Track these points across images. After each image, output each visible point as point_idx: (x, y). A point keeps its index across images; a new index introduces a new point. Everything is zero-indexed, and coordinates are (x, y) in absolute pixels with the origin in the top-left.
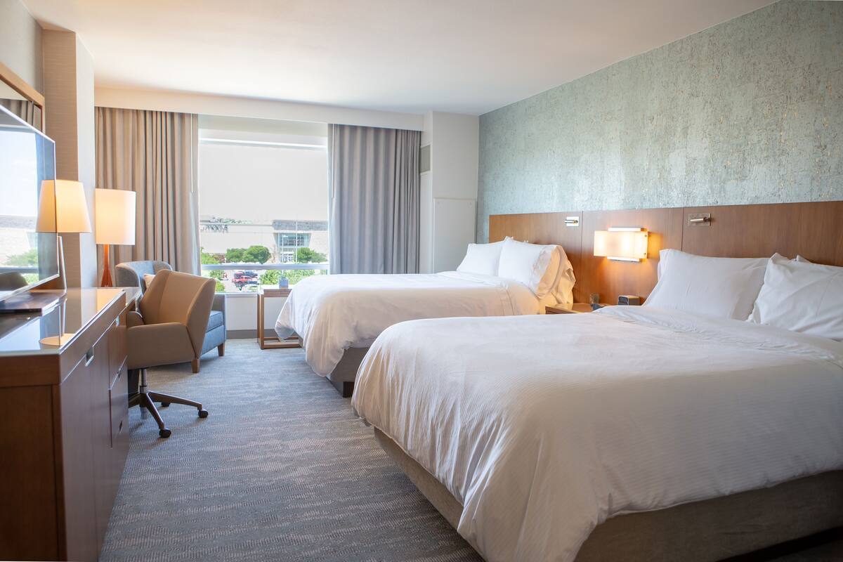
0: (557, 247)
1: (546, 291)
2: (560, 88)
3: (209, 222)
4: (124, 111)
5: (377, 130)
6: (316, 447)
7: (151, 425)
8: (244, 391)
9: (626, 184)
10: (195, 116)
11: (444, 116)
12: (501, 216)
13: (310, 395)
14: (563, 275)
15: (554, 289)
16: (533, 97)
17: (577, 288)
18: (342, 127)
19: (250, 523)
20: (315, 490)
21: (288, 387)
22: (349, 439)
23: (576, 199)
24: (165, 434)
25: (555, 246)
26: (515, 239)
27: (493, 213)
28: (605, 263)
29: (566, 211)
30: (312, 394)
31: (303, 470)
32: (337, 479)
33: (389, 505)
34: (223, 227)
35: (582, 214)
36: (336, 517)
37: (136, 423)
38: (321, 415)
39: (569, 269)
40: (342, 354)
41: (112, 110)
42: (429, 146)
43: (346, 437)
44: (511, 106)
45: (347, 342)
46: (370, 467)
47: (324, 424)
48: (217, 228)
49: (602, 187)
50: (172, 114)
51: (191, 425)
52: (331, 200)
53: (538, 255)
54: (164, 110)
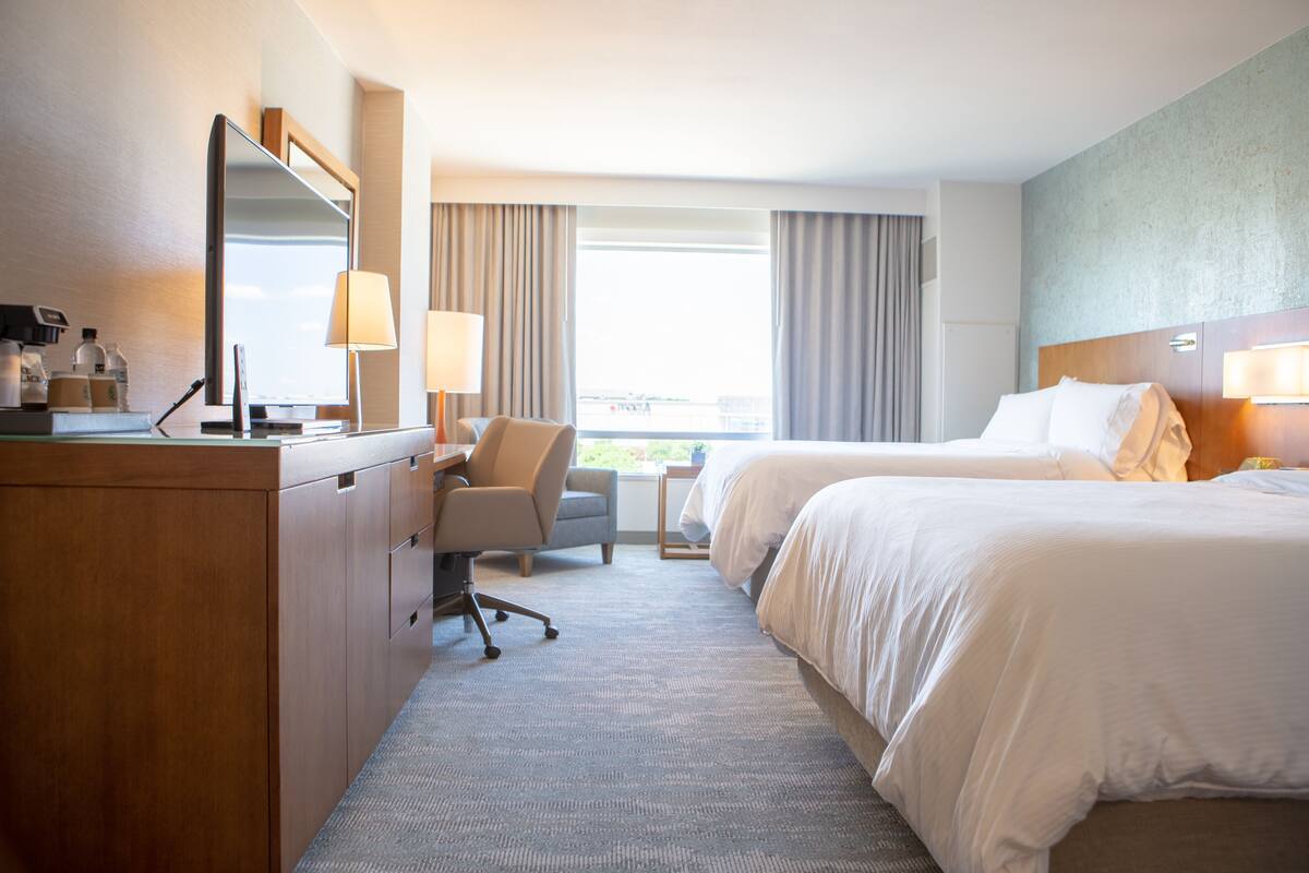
0: (1152, 387)
1: (1132, 465)
2: (1161, 115)
3: (624, 399)
4: (475, 207)
5: (849, 217)
6: (709, 690)
7: (476, 642)
8: (619, 610)
9: (1286, 264)
10: (572, 209)
11: (961, 187)
12: (1058, 347)
13: (719, 621)
14: (1165, 436)
15: (1147, 461)
16: (1112, 137)
17: (1194, 460)
18: (792, 215)
19: (581, 777)
20: (692, 746)
21: (687, 609)
22: (766, 683)
23: (1191, 304)
24: (492, 653)
25: (1148, 385)
26: (1078, 380)
27: (1045, 342)
28: (1247, 412)
29: (1174, 324)
30: (722, 620)
31: (680, 718)
32: (729, 734)
33: (808, 780)
34: (644, 406)
35: (1201, 328)
36: (715, 786)
37: (455, 637)
38: (730, 649)
39: (1178, 426)
40: (765, 555)
41: (460, 207)
42: (935, 238)
43: (763, 680)
44: (1073, 159)
45: (775, 535)
46: (790, 724)
47: (731, 660)
48: (634, 409)
49: (1240, 276)
50: (541, 208)
51: (531, 646)
52: (775, 329)
53: (1118, 402)
54: (528, 202)
